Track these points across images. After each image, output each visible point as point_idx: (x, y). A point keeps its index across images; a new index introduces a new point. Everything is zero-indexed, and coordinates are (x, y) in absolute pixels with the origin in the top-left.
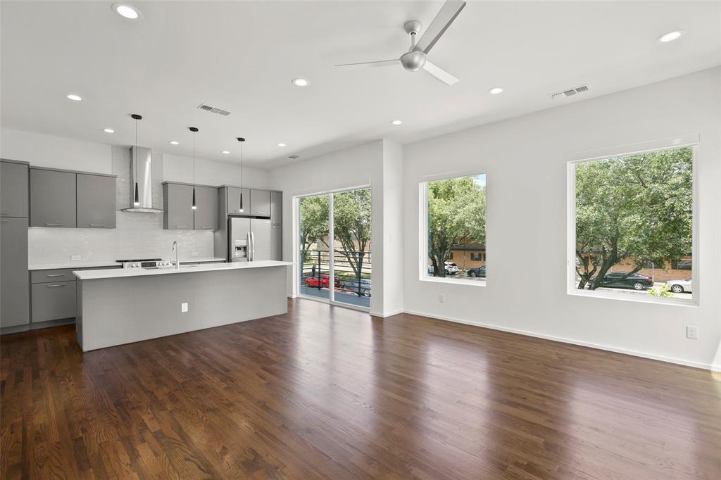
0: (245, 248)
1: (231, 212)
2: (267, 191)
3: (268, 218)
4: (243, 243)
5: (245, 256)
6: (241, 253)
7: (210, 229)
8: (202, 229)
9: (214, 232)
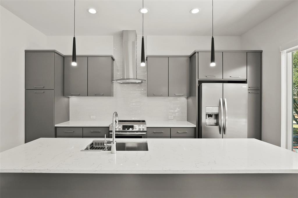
0: (217, 116)
1: (202, 77)
2: (243, 52)
3: (244, 82)
4: (215, 110)
5: (217, 124)
6: (213, 121)
7: (183, 96)
8: (175, 96)
9: (187, 98)
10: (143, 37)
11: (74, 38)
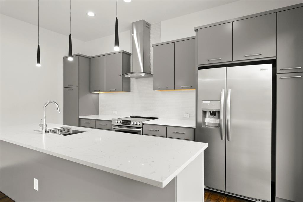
6: (215, 121)
10: (70, 34)
11: (39, 46)
